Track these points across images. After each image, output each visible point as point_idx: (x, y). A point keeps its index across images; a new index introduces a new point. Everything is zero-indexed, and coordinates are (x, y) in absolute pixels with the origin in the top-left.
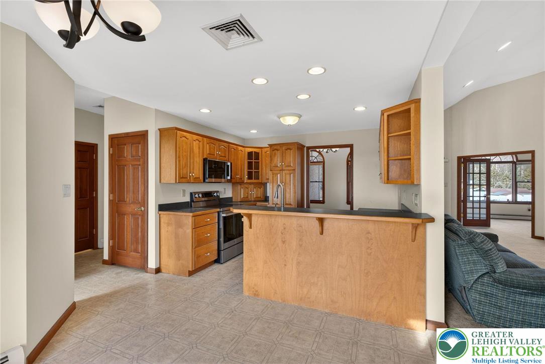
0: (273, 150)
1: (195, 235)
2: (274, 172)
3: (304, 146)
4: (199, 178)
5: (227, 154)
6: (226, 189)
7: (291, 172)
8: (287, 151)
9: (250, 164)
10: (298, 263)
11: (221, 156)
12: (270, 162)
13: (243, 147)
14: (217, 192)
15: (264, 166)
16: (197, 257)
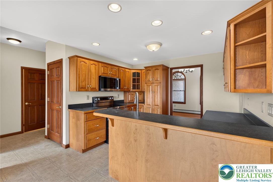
0: (148, 71)
1: (86, 126)
2: (148, 84)
3: (169, 68)
4: (96, 88)
5: (117, 73)
6: (119, 95)
7: (158, 84)
8: (155, 71)
9: (134, 80)
10: (147, 161)
11: (113, 75)
12: (146, 78)
13: (130, 69)
14: (112, 97)
15: (143, 81)
16: (87, 140)
